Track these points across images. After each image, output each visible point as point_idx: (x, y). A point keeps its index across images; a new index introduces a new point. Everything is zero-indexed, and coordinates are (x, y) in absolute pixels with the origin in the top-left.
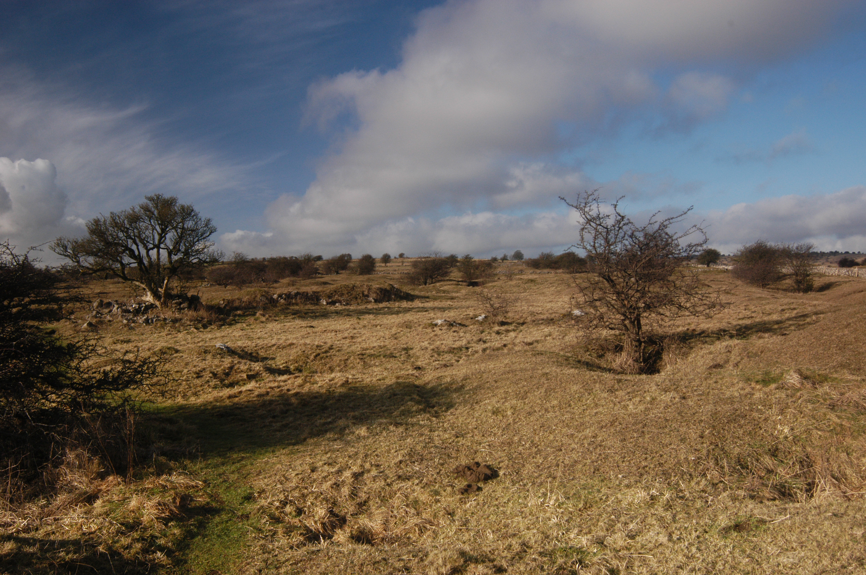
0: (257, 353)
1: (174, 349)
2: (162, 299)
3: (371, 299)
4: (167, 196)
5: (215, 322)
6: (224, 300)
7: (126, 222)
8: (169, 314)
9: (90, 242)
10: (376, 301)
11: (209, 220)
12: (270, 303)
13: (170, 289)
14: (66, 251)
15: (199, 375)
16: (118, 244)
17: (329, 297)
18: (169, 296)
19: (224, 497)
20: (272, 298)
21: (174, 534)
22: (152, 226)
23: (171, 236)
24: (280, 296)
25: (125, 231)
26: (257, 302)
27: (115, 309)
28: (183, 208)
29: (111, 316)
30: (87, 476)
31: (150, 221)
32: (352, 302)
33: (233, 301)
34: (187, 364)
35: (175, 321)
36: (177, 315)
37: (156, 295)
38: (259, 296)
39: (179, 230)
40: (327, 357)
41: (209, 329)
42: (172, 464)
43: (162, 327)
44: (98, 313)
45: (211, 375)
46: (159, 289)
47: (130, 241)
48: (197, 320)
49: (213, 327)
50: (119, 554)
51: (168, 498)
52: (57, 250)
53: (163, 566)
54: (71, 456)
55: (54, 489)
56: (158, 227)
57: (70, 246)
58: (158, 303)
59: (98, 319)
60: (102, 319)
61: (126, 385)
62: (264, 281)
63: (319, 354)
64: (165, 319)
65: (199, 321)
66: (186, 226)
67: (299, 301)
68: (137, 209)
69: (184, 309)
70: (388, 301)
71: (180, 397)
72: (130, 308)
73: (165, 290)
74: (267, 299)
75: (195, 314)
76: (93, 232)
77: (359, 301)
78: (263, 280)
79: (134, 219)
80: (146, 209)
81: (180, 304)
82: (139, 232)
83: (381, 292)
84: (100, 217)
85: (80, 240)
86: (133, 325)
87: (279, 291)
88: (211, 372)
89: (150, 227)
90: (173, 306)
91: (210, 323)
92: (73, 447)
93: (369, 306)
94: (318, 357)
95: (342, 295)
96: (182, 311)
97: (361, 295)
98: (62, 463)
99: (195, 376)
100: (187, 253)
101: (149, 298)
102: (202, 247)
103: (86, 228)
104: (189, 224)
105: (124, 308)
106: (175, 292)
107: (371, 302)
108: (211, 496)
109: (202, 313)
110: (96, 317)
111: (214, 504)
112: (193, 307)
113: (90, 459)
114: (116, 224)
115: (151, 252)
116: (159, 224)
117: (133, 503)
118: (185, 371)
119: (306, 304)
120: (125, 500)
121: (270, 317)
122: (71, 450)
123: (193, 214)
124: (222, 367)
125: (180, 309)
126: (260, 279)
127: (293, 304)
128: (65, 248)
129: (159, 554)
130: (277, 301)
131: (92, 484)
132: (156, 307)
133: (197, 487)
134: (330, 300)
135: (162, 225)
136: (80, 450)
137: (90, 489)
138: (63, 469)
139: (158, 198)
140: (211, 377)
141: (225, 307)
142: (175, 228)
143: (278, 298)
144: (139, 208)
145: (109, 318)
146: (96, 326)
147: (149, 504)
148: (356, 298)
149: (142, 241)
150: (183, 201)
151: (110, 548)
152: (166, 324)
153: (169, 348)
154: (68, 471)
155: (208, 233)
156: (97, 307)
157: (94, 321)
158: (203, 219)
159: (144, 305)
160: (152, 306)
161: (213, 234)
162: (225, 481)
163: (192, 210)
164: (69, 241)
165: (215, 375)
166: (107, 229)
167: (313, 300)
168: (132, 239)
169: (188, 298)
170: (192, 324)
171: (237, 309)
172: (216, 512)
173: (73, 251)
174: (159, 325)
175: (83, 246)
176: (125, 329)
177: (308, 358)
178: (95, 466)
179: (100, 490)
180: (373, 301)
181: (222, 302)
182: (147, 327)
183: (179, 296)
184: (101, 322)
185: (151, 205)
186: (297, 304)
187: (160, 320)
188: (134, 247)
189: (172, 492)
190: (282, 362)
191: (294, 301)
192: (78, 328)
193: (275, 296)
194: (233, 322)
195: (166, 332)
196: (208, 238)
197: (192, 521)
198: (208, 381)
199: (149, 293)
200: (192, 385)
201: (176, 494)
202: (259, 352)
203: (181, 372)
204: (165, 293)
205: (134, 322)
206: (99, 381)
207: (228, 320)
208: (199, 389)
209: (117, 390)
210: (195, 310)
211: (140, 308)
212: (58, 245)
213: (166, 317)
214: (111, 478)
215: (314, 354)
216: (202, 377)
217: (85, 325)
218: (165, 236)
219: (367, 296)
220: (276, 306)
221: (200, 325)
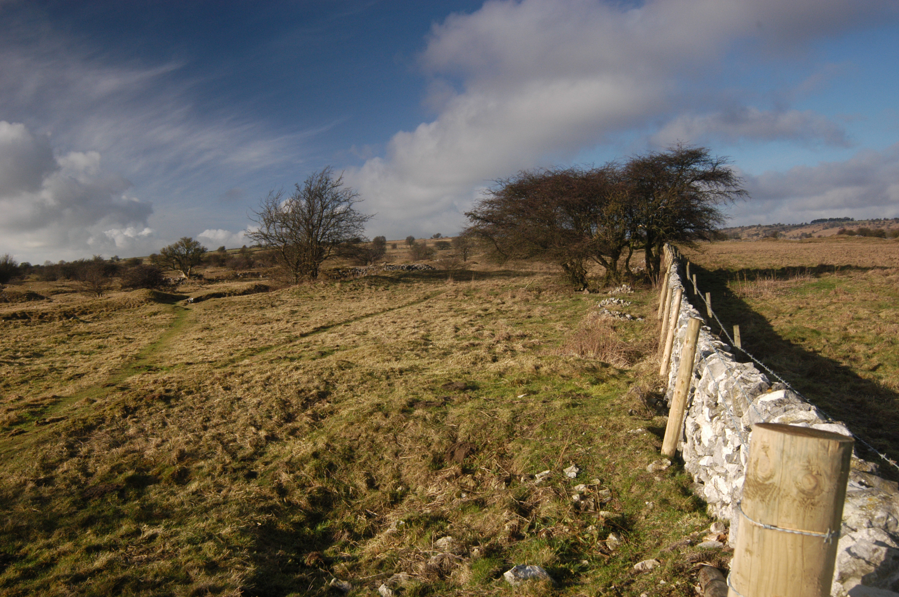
4: (188, 237)
5: (206, 284)
7: (174, 248)
8: (191, 281)
9: (161, 256)
13: (191, 272)
16: (172, 256)
18: (191, 275)
22: (183, 249)
28: (194, 242)
35: (192, 283)
37: (186, 274)
39: (193, 250)
46: (187, 272)
48: (200, 283)
57: (155, 257)
64: (189, 283)
68: (178, 243)
72: (176, 280)
73: (189, 273)
76: (162, 253)
79: (177, 246)
80: (181, 243)
82: (179, 251)
84: (165, 247)
85: (158, 256)
101: (184, 276)
103: (160, 251)
109: (203, 281)
112: (199, 278)
114: (171, 250)
115: (184, 259)
119: (252, 278)
125: (195, 280)
127: (246, 278)
130: (239, 276)
135: (187, 248)
139: (185, 238)
150: (194, 240)
158: (201, 246)
160: (185, 279)
163: (198, 243)
166: (168, 252)
168: (176, 254)
169: (198, 275)
171: (220, 280)
173: (155, 259)
174: (186, 285)
175: (159, 258)
181: (215, 277)
182: (182, 285)
183: (195, 275)
185: (183, 242)
188: (177, 257)
205: (178, 284)
207: (212, 283)
211: (180, 279)
212: (151, 257)
218: (188, 252)
220: (237, 279)
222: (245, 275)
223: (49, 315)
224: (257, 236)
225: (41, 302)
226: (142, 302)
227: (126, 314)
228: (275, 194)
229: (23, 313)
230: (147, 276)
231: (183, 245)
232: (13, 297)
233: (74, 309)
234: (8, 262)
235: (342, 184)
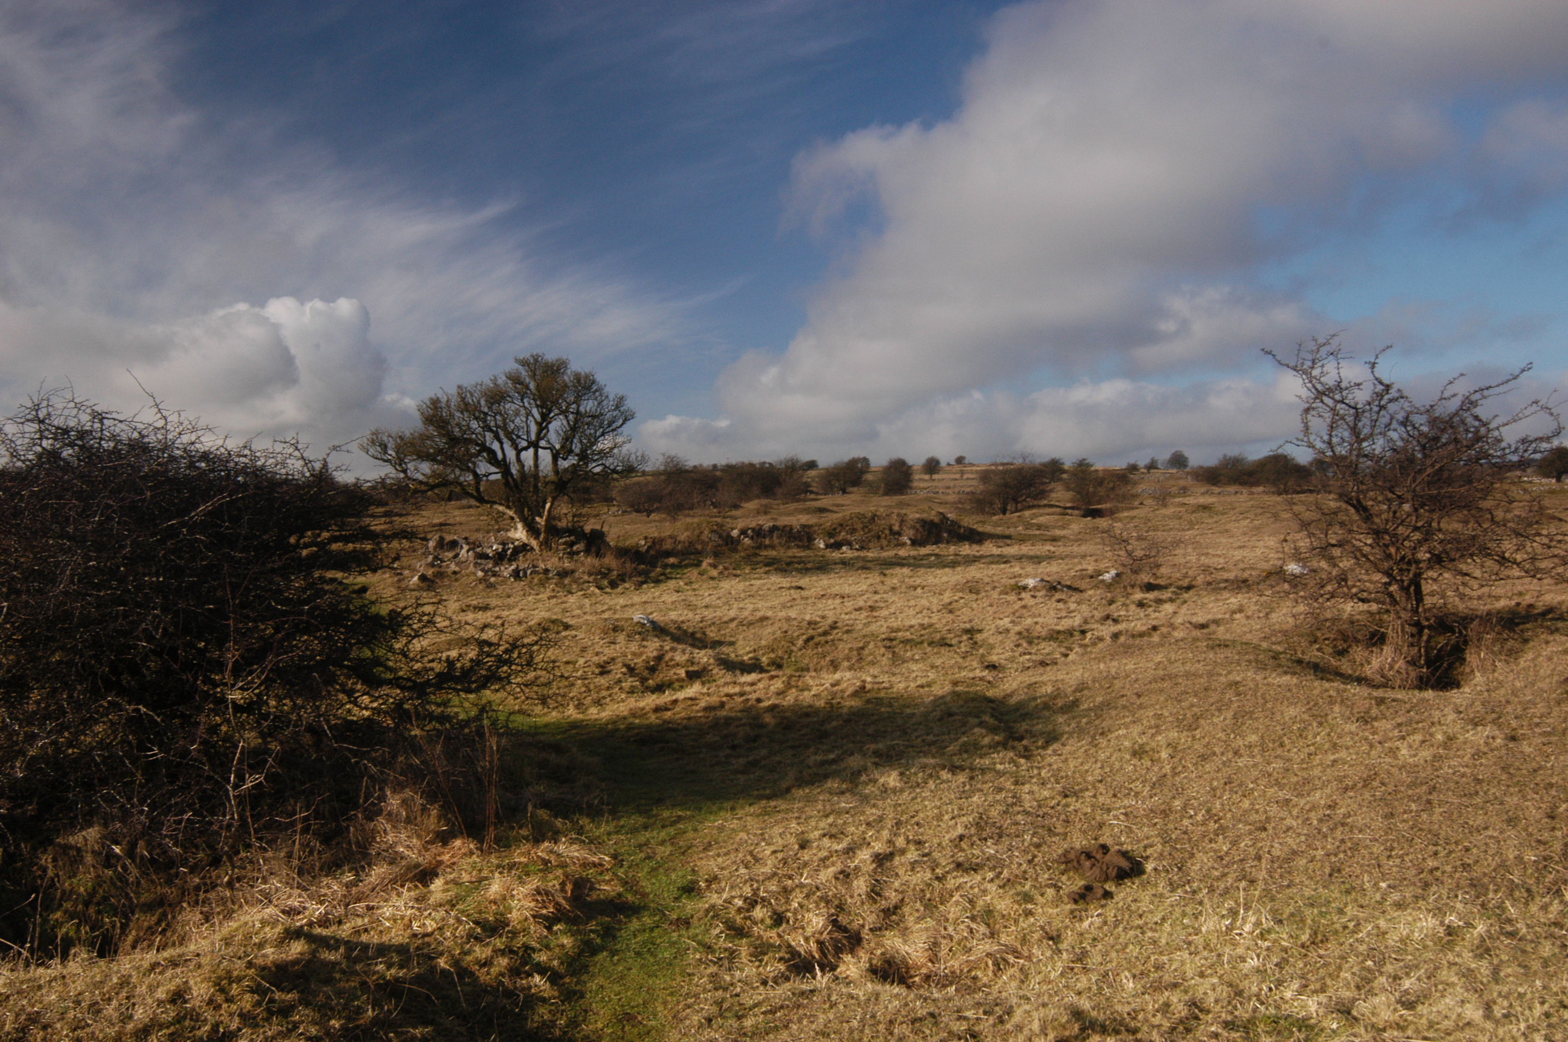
0: (704, 633)
1: (562, 622)
2: (542, 536)
3: (905, 539)
4: (551, 356)
5: (630, 577)
6: (646, 538)
7: (483, 402)
8: (553, 562)
9: (424, 437)
10: (915, 543)
11: (622, 398)
12: (727, 544)
13: (554, 518)
14: (386, 453)
15: (603, 670)
16: (470, 441)
17: (831, 535)
18: (553, 531)
19: (647, 885)
20: (729, 536)
21: (563, 946)
22: (525, 408)
23: (557, 426)
24: (743, 532)
25: (481, 417)
26: (703, 542)
27: (464, 551)
28: (578, 377)
29: (457, 564)
30: (419, 837)
31: (522, 400)
32: (871, 545)
33: (662, 540)
34: (584, 650)
35: (563, 574)
36: (567, 565)
37: (532, 529)
38: (706, 532)
39: (571, 417)
40: (827, 642)
41: (620, 589)
42: (559, 822)
43: (542, 584)
44: (436, 558)
45: (624, 670)
46: (537, 519)
47: (489, 436)
48: (600, 573)
49: (627, 585)
50: (472, 974)
51: (553, 884)
52: (372, 451)
53: (544, 1000)
54: (394, 802)
55: (365, 855)
56: (535, 412)
57: (391, 445)
58: (534, 543)
59: (436, 569)
60: (442, 570)
61: (484, 684)
62: (714, 505)
63: (812, 638)
64: (546, 571)
65: (604, 576)
66: (582, 409)
67: (776, 541)
68: (502, 380)
69: (578, 553)
70: (936, 543)
71: (571, 707)
72: (489, 551)
73: (547, 521)
74: (720, 536)
75: (596, 562)
77: (884, 542)
78: (713, 503)
79: (496, 397)
80: (516, 380)
81: (572, 544)
82: (504, 420)
83: (923, 526)
84: (440, 395)
85: (408, 435)
86: (492, 580)
87: (741, 524)
88: (625, 665)
89: (523, 412)
90: (561, 547)
91: (622, 578)
92: (399, 787)
93: (902, 552)
94: (811, 643)
95: (853, 531)
96: (575, 557)
97: (887, 532)
98: (379, 812)
99: (597, 671)
100: (584, 457)
101: (519, 534)
102: (610, 445)
103: (417, 415)
104: (588, 405)
105: (478, 550)
106: (562, 524)
107: (904, 544)
108: (625, 883)
109: (609, 560)
110: (432, 565)
111: (630, 897)
112: (593, 549)
113: (424, 809)
114: (466, 407)
115: (524, 454)
116: (537, 406)
117: (495, 888)
118: (581, 661)
119: (789, 548)
120: (480, 882)
121: (726, 569)
122: (394, 791)
123: (595, 387)
124: (644, 657)
125: (572, 554)
126: (709, 503)
127: (766, 547)
128: (384, 447)
129: (537, 978)
130: (738, 541)
131: (427, 850)
132: (532, 549)
133: (601, 865)
134: (832, 541)
135: (542, 407)
136: (408, 793)
137: (424, 860)
138: (382, 822)
139: (536, 361)
140: (624, 674)
141: (647, 551)
142: (565, 413)
143: (739, 536)
144: (504, 378)
145: (453, 567)
146: (433, 582)
147: (521, 891)
148: (879, 537)
149: (509, 435)
150: (577, 366)
151: (456, 963)
152: (548, 579)
153: (553, 622)
154: (388, 827)
155: (621, 421)
156: (435, 548)
157: (430, 572)
158: (611, 397)
159: (511, 546)
160: (524, 548)
161: (628, 423)
162: (649, 858)
163: (594, 382)
164: (390, 436)
165: (631, 670)
166: (452, 415)
167: (801, 540)
168: (491, 431)
169: (585, 534)
170: (591, 579)
171: (668, 554)
172: (633, 910)
173: (397, 453)
174: (536, 580)
175: (413, 444)
176: (481, 587)
177: (794, 645)
178: (433, 821)
179: (440, 863)
180: (909, 542)
181: (643, 542)
182: (516, 585)
183: (570, 531)
184: (440, 575)
185: (524, 373)
186: (773, 547)
187: (537, 573)
188: (496, 446)
189: (559, 872)
190: (748, 649)
191: (767, 542)
192: (403, 585)
193: (735, 533)
194: (662, 578)
195: (548, 593)
196: (620, 430)
197: (592, 925)
198: (619, 681)
199: (520, 526)
200: (592, 686)
201: (566, 876)
202: (708, 631)
203: (574, 663)
204: (546, 525)
205: (495, 574)
206: (439, 675)
207: (653, 574)
208: (604, 693)
209: (469, 691)
210: (598, 555)
211: (505, 550)
212: (373, 442)
213: (549, 567)
214: (458, 843)
215: (804, 637)
216: (609, 672)
217: (416, 578)
218: (546, 427)
219: (899, 534)
220: (735, 550)
221: (605, 582)
231: (523, 391)
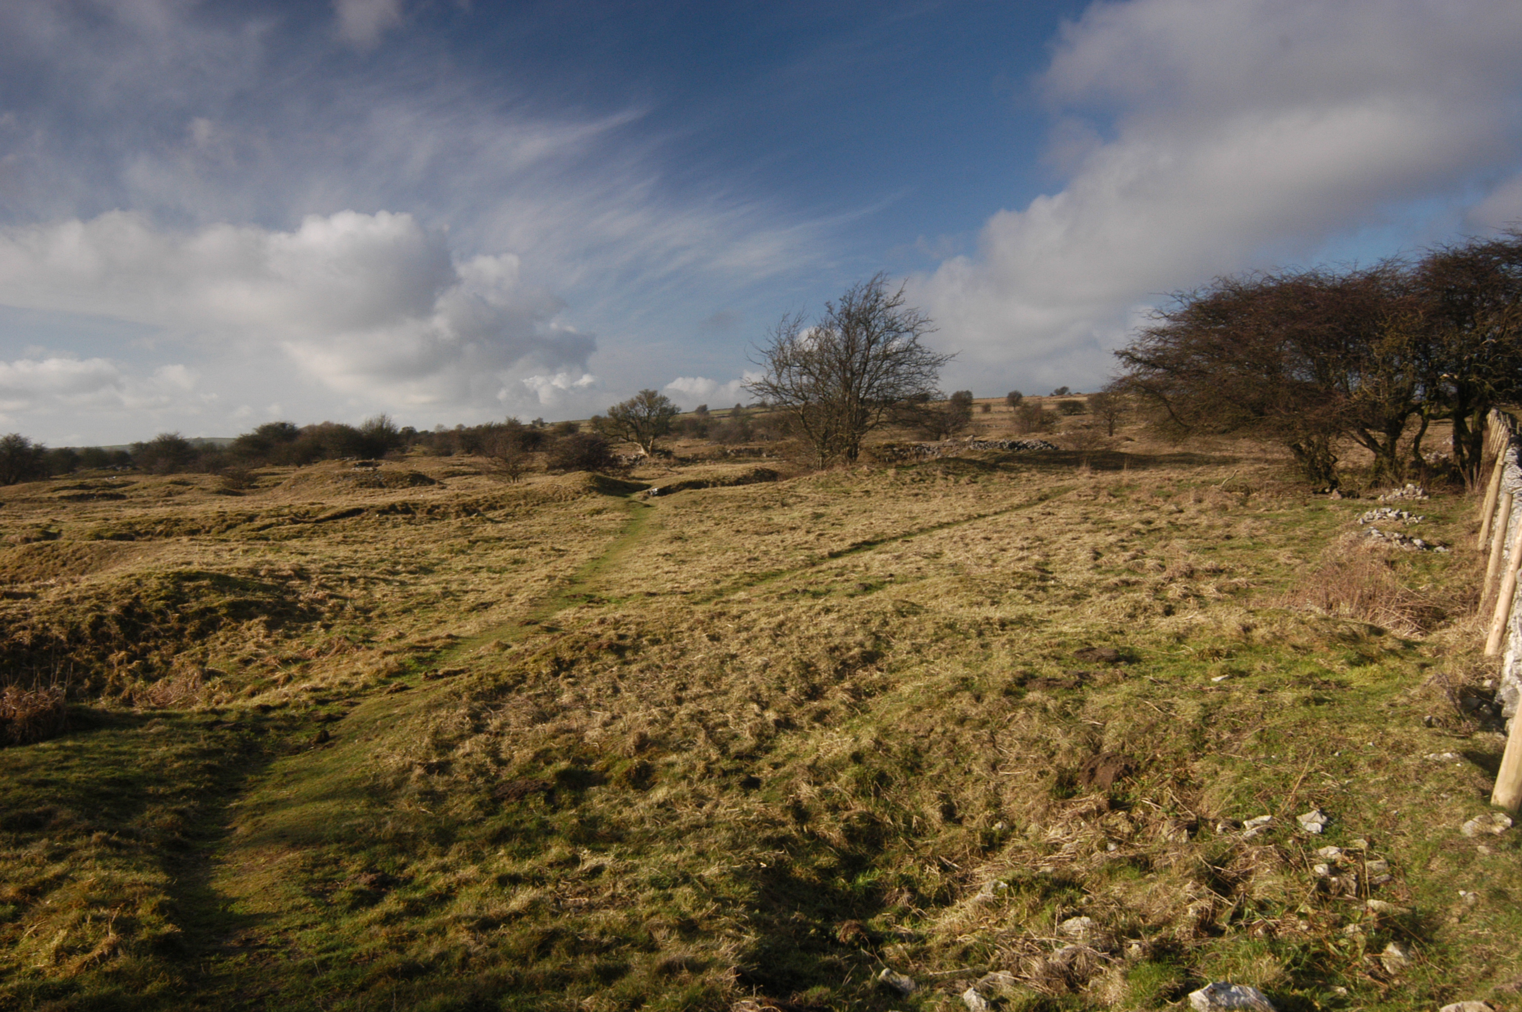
2: (650, 453)
4: (651, 390)
5: (678, 465)
7: (628, 407)
8: (653, 460)
9: (609, 420)
12: (724, 456)
13: (654, 446)
14: (597, 425)
16: (624, 420)
18: (653, 451)
22: (643, 408)
23: (654, 414)
24: (732, 451)
25: (629, 412)
26: (715, 455)
28: (660, 397)
33: (699, 454)
35: (655, 464)
36: (658, 462)
37: (646, 450)
39: (658, 412)
46: (648, 447)
48: (668, 464)
56: (647, 410)
57: (598, 421)
58: (647, 455)
64: (650, 463)
66: (662, 408)
72: (632, 458)
73: (651, 447)
75: (668, 461)
76: (611, 414)
79: (633, 404)
80: (639, 398)
81: (660, 455)
82: (636, 413)
84: (615, 405)
85: (604, 419)
90: (656, 456)
91: (675, 465)
101: (642, 452)
102: (673, 420)
103: (606, 412)
104: (665, 406)
105: (628, 458)
106: (657, 448)
109: (672, 460)
112: (667, 457)
114: (623, 409)
115: (643, 424)
116: (647, 407)
119: (750, 457)
123: (667, 401)
125: (660, 458)
127: (740, 457)
135: (649, 407)
139: (646, 391)
142: (656, 410)
144: (636, 398)
149: (638, 418)
150: (659, 394)
159: (639, 456)
160: (644, 457)
163: (666, 399)
166: (619, 412)
167: (757, 454)
168: (632, 417)
169: (665, 452)
170: (664, 466)
171: (699, 459)
173: (600, 425)
174: (647, 466)
175: (605, 422)
181: (691, 455)
182: (640, 467)
183: (660, 451)
185: (643, 397)
186: (743, 457)
188: (634, 422)
193: (729, 451)
194: (690, 466)
212: (592, 420)
222: (739, 452)
223: (442, 509)
224: (762, 390)
225: (430, 488)
226: (578, 493)
227: (554, 510)
228: (791, 320)
229: (404, 504)
230: (586, 451)
231: (642, 403)
232: (391, 480)
233: (477, 501)
234: (385, 426)
235: (902, 303)
